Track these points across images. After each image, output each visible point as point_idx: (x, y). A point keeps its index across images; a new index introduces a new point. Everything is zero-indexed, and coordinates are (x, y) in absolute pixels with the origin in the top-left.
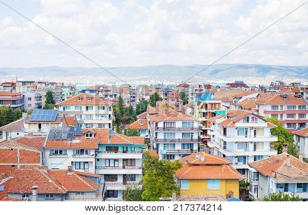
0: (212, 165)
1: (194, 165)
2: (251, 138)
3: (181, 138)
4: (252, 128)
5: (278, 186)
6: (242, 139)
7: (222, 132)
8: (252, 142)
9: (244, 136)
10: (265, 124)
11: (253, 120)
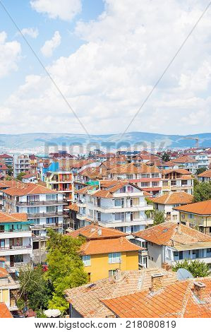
0: (109, 238)
1: (92, 239)
2: (127, 208)
3: (45, 212)
4: (128, 198)
5: (176, 254)
6: (119, 209)
7: (96, 203)
8: (129, 212)
9: (121, 207)
10: (141, 194)
11: (129, 189)
